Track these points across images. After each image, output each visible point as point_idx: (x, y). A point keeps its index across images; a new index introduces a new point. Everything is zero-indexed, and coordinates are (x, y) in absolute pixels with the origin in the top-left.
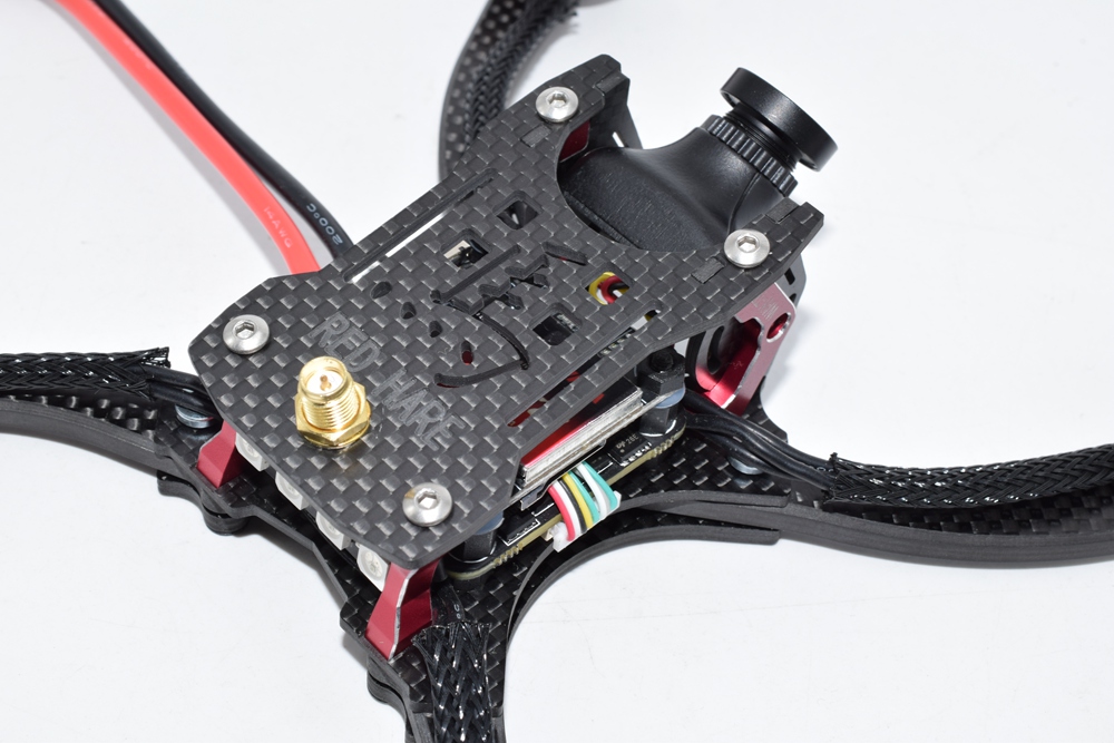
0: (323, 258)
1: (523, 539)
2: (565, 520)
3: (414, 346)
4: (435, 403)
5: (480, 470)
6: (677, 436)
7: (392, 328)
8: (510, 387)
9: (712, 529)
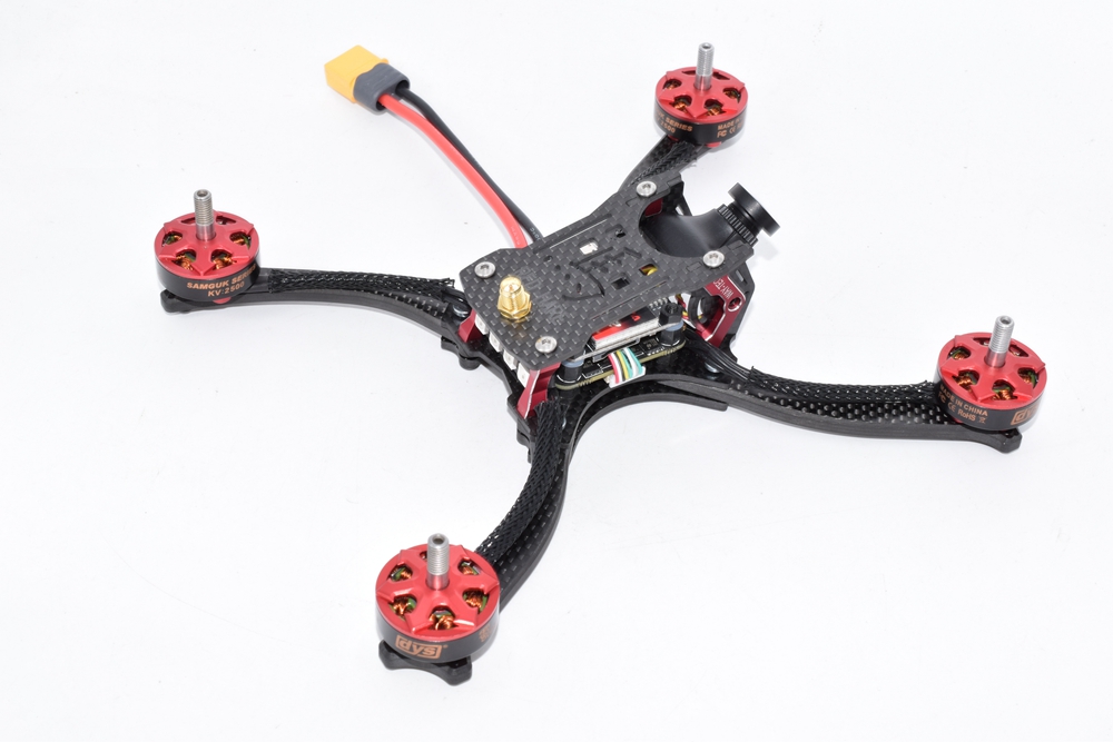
0: (530, 241)
1: (594, 377)
2: (615, 373)
3: (557, 283)
4: (559, 306)
5: (572, 334)
6: (678, 347)
7: (549, 274)
8: (594, 303)
9: (694, 398)
